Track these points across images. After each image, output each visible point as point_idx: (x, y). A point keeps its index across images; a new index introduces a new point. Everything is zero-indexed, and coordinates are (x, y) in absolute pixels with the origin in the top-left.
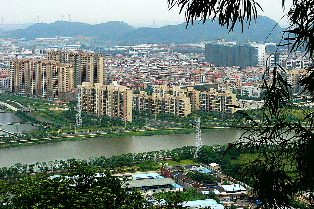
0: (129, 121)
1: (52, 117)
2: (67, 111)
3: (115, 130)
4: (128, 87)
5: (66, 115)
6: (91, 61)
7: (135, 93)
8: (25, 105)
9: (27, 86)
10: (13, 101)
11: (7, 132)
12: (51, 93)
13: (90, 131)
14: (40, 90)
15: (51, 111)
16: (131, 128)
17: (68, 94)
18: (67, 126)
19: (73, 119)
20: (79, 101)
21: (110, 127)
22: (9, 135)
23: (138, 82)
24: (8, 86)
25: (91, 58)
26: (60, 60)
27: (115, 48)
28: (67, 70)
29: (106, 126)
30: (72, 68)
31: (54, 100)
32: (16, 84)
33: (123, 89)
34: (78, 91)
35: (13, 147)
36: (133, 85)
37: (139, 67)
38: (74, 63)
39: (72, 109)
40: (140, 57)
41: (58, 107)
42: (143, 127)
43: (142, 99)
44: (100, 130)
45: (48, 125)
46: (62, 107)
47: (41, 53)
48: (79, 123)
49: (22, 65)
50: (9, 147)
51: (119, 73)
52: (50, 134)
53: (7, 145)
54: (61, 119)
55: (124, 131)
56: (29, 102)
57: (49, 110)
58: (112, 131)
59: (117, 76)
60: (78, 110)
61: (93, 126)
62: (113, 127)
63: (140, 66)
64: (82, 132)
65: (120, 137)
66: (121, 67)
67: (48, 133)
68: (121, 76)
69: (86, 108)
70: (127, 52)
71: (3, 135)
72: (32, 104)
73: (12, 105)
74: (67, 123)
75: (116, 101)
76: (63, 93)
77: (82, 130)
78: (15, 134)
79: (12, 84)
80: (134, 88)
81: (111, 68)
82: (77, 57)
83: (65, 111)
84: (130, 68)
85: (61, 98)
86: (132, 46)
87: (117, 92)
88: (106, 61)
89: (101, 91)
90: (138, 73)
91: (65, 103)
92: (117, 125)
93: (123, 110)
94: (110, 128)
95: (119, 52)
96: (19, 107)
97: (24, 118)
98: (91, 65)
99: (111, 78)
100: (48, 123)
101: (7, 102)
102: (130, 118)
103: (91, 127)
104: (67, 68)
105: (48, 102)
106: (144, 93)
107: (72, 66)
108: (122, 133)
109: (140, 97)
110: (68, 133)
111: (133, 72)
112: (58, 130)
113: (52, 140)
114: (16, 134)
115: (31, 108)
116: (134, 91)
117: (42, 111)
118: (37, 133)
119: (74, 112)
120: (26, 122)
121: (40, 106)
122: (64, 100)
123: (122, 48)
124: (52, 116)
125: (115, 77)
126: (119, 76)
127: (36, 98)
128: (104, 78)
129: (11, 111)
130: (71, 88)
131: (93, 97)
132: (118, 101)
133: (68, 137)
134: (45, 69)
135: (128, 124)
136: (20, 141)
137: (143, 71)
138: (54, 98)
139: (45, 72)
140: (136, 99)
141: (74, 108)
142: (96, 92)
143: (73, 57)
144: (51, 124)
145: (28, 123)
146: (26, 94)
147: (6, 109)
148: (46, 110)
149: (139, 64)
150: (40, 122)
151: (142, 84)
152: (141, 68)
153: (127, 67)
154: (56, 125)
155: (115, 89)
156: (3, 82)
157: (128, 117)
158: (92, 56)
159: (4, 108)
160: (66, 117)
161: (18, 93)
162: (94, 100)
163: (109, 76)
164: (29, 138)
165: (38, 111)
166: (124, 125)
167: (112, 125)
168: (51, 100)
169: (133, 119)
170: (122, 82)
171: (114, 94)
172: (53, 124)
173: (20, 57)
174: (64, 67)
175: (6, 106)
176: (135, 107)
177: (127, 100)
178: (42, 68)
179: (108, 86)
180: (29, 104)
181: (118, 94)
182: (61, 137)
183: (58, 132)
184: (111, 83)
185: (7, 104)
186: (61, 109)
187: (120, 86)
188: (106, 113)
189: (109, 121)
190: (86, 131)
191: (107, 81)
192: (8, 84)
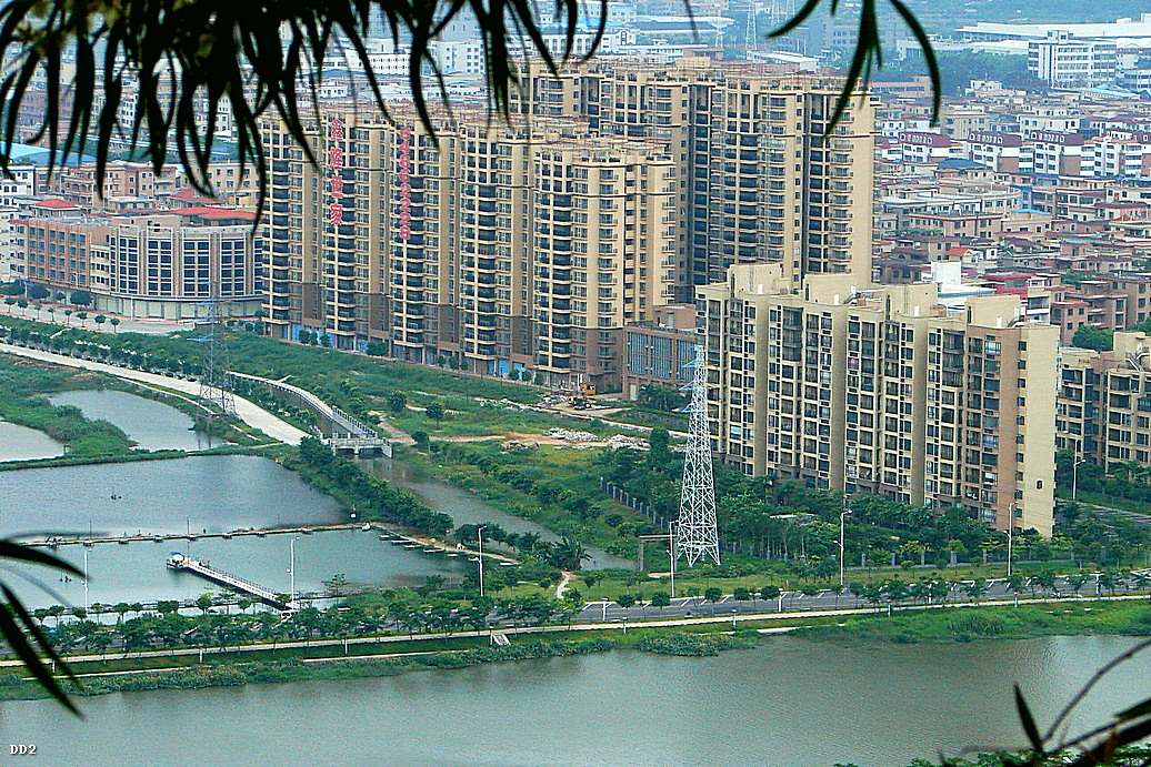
0: (1033, 531)
1: (522, 495)
2: (626, 457)
3: (939, 592)
4: (1037, 302)
5: (614, 479)
6: (791, 122)
7: (1081, 341)
8: (355, 410)
9: (368, 282)
10: (279, 383)
11: (228, 580)
12: (525, 334)
13: (770, 593)
15: (521, 454)
16: (1046, 581)
17: (637, 346)
18: (616, 552)
19: (661, 509)
20: (700, 388)
21: (906, 568)
22: (243, 605)
23: (1105, 268)
24: (248, 280)
25: (792, 106)
26: (591, 114)
27: (959, 36)
28: (629, 183)
29: (878, 561)
30: (665, 170)
31: (539, 381)
32: (301, 272)
33: (997, 312)
34: (700, 323)
35: (265, 680)
36: (1073, 292)
37: (1115, 171)
38: (678, 137)
39: (659, 440)
40: (1122, 105)
41: (568, 423)
42: (1126, 574)
43: (1123, 383)
44: (837, 590)
45: (492, 543)
46: (596, 427)
47: (472, 68)
48: (696, 536)
49: (342, 144)
50: (233, 684)
51: (977, 208)
52: (504, 604)
53: (224, 669)
54: (580, 507)
55: (995, 601)
56: (379, 387)
57: (504, 445)
58: (917, 593)
59: (969, 230)
60: (695, 446)
61: (790, 557)
62: (925, 570)
63: (1121, 163)
64: (713, 594)
65: (967, 640)
66: (993, 164)
67: (493, 595)
68: (994, 227)
69: (747, 434)
70: (1040, 69)
71: (203, 603)
72: (397, 406)
73: (268, 409)
74: (622, 534)
75: (948, 398)
76: (605, 333)
77: (713, 583)
78: (281, 596)
79: (271, 266)
80: (1075, 311)
81: (928, 171)
82: (700, 99)
83: (607, 457)
84: (1056, 172)
85: (590, 369)
86: (1079, 30)
87: (958, 337)
88: (896, 124)
89: (854, 324)
90: (1107, 211)
91: (612, 398)
92: (953, 558)
93: (991, 460)
94: (904, 576)
95: (983, 67)
96: (313, 422)
97: (341, 493)
98: (791, 149)
99: (925, 237)
100: (495, 528)
101: (241, 389)
102: (1039, 514)
103: (776, 566)
104: (629, 168)
105: (498, 391)
106: (1140, 345)
107: (662, 152)
108: (982, 612)
109: (1113, 372)
110: (626, 601)
111: (1073, 200)
112: (557, 578)
113: (520, 646)
114: (286, 598)
115: (389, 429)
116: (1076, 327)
117: (459, 454)
118: (423, 593)
119: (666, 462)
120: (356, 520)
121: (450, 418)
122: (606, 382)
123: (1011, 37)
124: (524, 485)
125: (949, 230)
126: (980, 230)
127: (428, 364)
128: (875, 236)
129: (258, 443)
130: (658, 300)
131: (799, 368)
132: (961, 394)
133: (621, 626)
134: (488, 171)
135: (1025, 554)
136: (311, 644)
137: (1142, 196)
138: (541, 367)
139: (490, 192)
140: (1083, 387)
141: (665, 438)
142: (820, 333)
143: (677, 97)
144: (514, 537)
145: (368, 526)
146: (359, 336)
147: (229, 434)
148: (489, 443)
149: (1117, 149)
150: (445, 522)
151: (1134, 282)
152: (1128, 172)
153: (1037, 170)
154: (546, 546)
155: (942, 315)
156: (214, 254)
157: (1026, 505)
158: (799, 92)
159: (215, 425)
160: (617, 496)
161: (312, 325)
162: (804, 383)
163: (913, 225)
164: (369, 629)
165: (435, 447)
166: (998, 555)
167: (916, 558)
168: (519, 382)
169: (1064, 521)
170: (994, 271)
171: (933, 349)
172: (529, 535)
173: (333, 95)
174: (611, 160)
175: (228, 410)
176: (1077, 437)
177: (1022, 393)
178: (471, 164)
179: (897, 291)
180: (378, 399)
181: (966, 349)
182: (575, 623)
183: (561, 590)
184: (923, 275)
185: (236, 397)
186: (585, 441)
187: (979, 294)
188: (878, 477)
189: (899, 527)
190: (741, 594)
191: (896, 257)
192: (249, 265)
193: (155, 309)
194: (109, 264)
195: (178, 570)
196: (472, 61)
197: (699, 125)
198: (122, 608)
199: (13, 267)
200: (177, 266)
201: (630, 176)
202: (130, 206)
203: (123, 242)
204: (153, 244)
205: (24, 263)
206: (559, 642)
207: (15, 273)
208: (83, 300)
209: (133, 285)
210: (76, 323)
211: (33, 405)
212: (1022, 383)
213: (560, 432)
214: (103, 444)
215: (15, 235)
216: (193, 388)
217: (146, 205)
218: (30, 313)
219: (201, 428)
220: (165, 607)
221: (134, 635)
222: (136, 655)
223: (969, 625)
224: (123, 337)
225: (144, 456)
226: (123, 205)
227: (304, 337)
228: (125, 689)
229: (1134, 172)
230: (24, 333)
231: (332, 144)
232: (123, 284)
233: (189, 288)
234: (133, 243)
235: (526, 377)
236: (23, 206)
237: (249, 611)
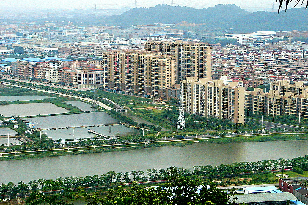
0: (241, 123)
1: (150, 118)
2: (168, 111)
3: (225, 134)
4: (240, 83)
5: (166, 115)
6: (196, 52)
7: (248, 90)
8: (120, 104)
9: (122, 81)
10: (106, 99)
11: (99, 134)
12: (150, 90)
13: (195, 135)
14: (136, 86)
15: (150, 111)
16: (243, 132)
17: (170, 91)
18: (167, 128)
19: (175, 120)
20: (181, 99)
21: (219, 130)
22: (101, 138)
23: (252, 77)
24: (100, 81)
25: (196, 49)
26: (160, 50)
27: (225, 36)
28: (168, 63)
29: (213, 129)
30: (174, 60)
31: (152, 98)
32: (110, 79)
33: (234, 85)
34: (181, 87)
35: (106, 152)
36: (247, 81)
37: (253, 60)
38: (176, 55)
40: (254, 48)
41: (158, 105)
43: (256, 97)
44: (206, 134)
45: (145, 127)
46: (163, 106)
47: (139, 43)
48: (181, 125)
49: (117, 57)
50: (100, 152)
51: (229, 66)
52: (148, 137)
53: (99, 150)
54: (160, 120)
55: (235, 136)
56: (124, 100)
57: (147, 110)
58: (220, 135)
59: (228, 70)
60: (181, 109)
61: (198, 129)
62: (222, 131)
63: (254, 58)
64: (185, 135)
65: (230, 143)
66: (232, 59)
67: (146, 136)
68: (232, 70)
69: (190, 107)
70: (239, 42)
71: (94, 138)
72: (127, 103)
73: (105, 104)
74: (168, 125)
75: (225, 100)
76: (164, 89)
77: (184, 133)
79: (104, 79)
80: (247, 84)
81: (220, 60)
82: (180, 48)
83: (165, 111)
84: (243, 60)
85: (161, 96)
86: (246, 35)
87: (227, 89)
88: (214, 52)
89: (208, 88)
90: (252, 67)
91: (165, 101)
92: (227, 128)
93: (233, 111)
94: (218, 132)
95: (229, 41)
96: (113, 106)
97: (118, 118)
98: (196, 57)
99: (220, 72)
100: (146, 124)
101: (100, 100)
102: (242, 120)
103: (196, 130)
104: (168, 60)
105: (145, 100)
106: (259, 90)
107: (173, 57)
108: (232, 138)
109: (254, 95)
110: (169, 137)
111: (246, 65)
112: (157, 133)
113: (150, 145)
114: (109, 137)
115: (126, 107)
116: (247, 87)
117: (139, 111)
118: (133, 136)
119: (175, 112)
120: (121, 123)
121: (137, 105)
122: (164, 98)
123: (234, 36)
124: (150, 117)
125: (224, 70)
126: (230, 70)
127: (132, 95)
128: (211, 72)
129: (103, 110)
130: (173, 84)
131: (199, 95)
132: (228, 99)
133: (168, 141)
134: (143, 61)
135: (240, 127)
136: (114, 145)
137: (258, 64)
138: (153, 96)
139: (143, 65)
140: (249, 98)
141: (175, 108)
142: (202, 89)
143: (176, 47)
144: (149, 126)
145: (123, 124)
146: (120, 91)
147: (98, 108)
148: (144, 109)
149: (254, 56)
150: (137, 123)
151: (257, 79)
152: (256, 60)
153: (239, 60)
154: (155, 127)
155: (224, 85)
156: (94, 77)
157: (239, 119)
158: (197, 46)
159: (95, 107)
160: (167, 118)
161: (112, 89)
162: (200, 98)
163: (218, 70)
164: (124, 142)
165: (134, 110)
166: (235, 128)
167: (220, 128)
168: (149, 98)
169: (246, 122)
170: (232, 77)
171: (223, 91)
172: (152, 125)
173: (114, 48)
174: (165, 59)
175: (97, 104)
176: (248, 107)
177: (239, 99)
178: (140, 60)
179: (216, 81)
180: (124, 102)
181: (228, 91)
182: (160, 141)
183: (157, 135)
184: (220, 78)
185: (99, 102)
186: (161, 109)
187: (231, 82)
188: (213, 114)
189: (217, 123)
190: (189, 135)
191: (215, 75)
192: (100, 79)
193: (84, 86)
194: (76, 78)
195: (90, 132)
196: (139, 42)
197: (180, 53)
198: (80, 139)
199: (59, 79)
200: (88, 79)
201: (168, 62)
202: (79, 68)
203: (78, 75)
204: (83, 75)
205: (61, 79)
206: (158, 144)
207: (59, 80)
208: (71, 85)
209: (80, 82)
210: (70, 89)
211: (63, 103)
212: (238, 97)
213: (157, 107)
214: (76, 110)
215: (59, 74)
216: (91, 100)
217: (82, 68)
218: (62, 87)
219: (93, 107)
220: (87, 139)
221: (82, 144)
222: (83, 147)
223: (230, 140)
224: (78, 91)
225: (83, 112)
226: (78, 68)
227: (110, 91)
228: (81, 154)
229: (257, 59)
230: (61, 91)
231: (115, 57)
232: (78, 82)
233: (90, 82)
234: (80, 75)
235: (150, 97)
236: (60, 69)
237: (103, 139)
